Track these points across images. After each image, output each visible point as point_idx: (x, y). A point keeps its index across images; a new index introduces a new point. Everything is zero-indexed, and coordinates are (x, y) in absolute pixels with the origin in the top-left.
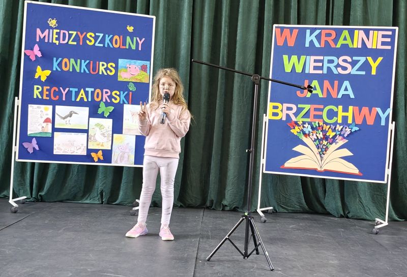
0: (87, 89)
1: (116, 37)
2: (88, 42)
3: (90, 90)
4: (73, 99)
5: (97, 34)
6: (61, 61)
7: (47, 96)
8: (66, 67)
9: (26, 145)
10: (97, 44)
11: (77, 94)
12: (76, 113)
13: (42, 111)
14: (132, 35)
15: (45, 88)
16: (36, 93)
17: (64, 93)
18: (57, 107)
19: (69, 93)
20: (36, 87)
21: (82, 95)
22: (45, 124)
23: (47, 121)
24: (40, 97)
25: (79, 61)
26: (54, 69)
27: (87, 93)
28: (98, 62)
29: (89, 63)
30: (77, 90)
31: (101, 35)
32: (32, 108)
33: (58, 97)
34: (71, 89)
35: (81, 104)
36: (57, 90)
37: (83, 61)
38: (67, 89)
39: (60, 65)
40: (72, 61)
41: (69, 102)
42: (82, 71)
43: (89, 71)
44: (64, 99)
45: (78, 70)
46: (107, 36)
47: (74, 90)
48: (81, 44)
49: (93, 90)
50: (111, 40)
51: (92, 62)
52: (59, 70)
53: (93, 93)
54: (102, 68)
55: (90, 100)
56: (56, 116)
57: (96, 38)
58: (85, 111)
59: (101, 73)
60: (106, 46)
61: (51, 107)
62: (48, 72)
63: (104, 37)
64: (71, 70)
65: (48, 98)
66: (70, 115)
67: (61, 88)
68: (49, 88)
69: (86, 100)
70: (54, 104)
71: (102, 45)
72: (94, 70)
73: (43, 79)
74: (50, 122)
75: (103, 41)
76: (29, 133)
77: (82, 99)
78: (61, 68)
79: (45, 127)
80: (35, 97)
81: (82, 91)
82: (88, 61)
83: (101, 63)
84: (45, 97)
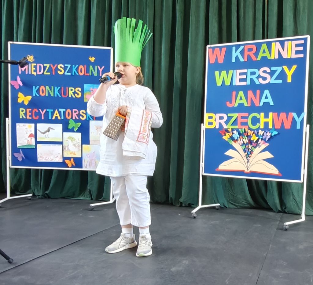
0: (60, 110)
1: (81, 67)
2: (59, 72)
3: (62, 110)
4: (50, 118)
5: (66, 65)
6: (39, 89)
7: (30, 116)
8: (43, 92)
9: (16, 155)
10: (66, 73)
11: (53, 113)
12: (52, 129)
13: (26, 129)
14: (94, 65)
15: (28, 110)
16: (22, 114)
17: (43, 113)
18: (38, 125)
19: (47, 113)
20: (21, 109)
21: (56, 114)
22: (30, 138)
23: (31, 136)
24: (25, 117)
25: (52, 88)
26: (34, 95)
27: (60, 113)
28: (67, 88)
29: (60, 89)
30: (52, 110)
31: (69, 66)
32: (19, 126)
33: (38, 117)
34: (48, 110)
35: (56, 121)
36: (37, 111)
37: (56, 88)
38: (45, 110)
39: (38, 91)
40: (47, 87)
41: (47, 121)
42: (56, 96)
43: (61, 95)
44: (43, 118)
45: (52, 95)
46: (74, 66)
47: (50, 111)
48: (54, 74)
49: (64, 110)
50: (77, 70)
51: (63, 88)
52: (38, 95)
53: (64, 112)
54: (71, 93)
55: (62, 118)
56: (38, 132)
57: (65, 68)
58: (60, 127)
59: (70, 96)
60: (73, 74)
61: (33, 125)
62: (29, 98)
63: (71, 67)
64: (47, 95)
65: (31, 118)
66: (48, 131)
67: (40, 110)
68: (30, 110)
69: (59, 118)
70: (35, 122)
71: (70, 74)
72: (65, 94)
73: (26, 103)
74: (33, 137)
75: (70, 70)
76: (18, 145)
77: (56, 117)
78: (39, 93)
79: (29, 141)
80: (21, 117)
81: (56, 111)
82: (59, 88)
83: (70, 88)
84: (28, 118)
